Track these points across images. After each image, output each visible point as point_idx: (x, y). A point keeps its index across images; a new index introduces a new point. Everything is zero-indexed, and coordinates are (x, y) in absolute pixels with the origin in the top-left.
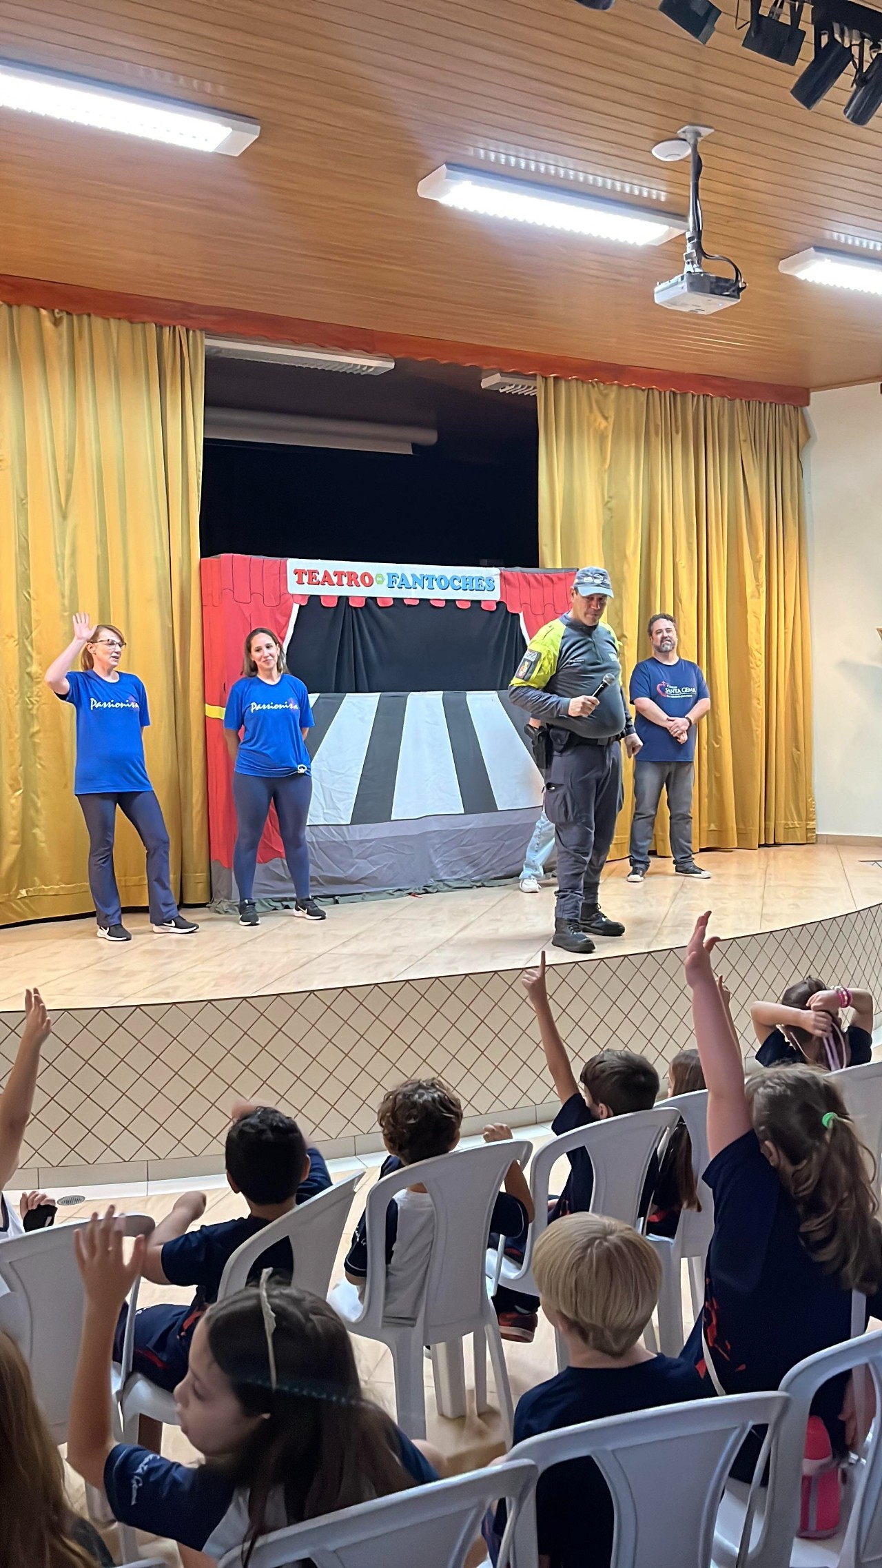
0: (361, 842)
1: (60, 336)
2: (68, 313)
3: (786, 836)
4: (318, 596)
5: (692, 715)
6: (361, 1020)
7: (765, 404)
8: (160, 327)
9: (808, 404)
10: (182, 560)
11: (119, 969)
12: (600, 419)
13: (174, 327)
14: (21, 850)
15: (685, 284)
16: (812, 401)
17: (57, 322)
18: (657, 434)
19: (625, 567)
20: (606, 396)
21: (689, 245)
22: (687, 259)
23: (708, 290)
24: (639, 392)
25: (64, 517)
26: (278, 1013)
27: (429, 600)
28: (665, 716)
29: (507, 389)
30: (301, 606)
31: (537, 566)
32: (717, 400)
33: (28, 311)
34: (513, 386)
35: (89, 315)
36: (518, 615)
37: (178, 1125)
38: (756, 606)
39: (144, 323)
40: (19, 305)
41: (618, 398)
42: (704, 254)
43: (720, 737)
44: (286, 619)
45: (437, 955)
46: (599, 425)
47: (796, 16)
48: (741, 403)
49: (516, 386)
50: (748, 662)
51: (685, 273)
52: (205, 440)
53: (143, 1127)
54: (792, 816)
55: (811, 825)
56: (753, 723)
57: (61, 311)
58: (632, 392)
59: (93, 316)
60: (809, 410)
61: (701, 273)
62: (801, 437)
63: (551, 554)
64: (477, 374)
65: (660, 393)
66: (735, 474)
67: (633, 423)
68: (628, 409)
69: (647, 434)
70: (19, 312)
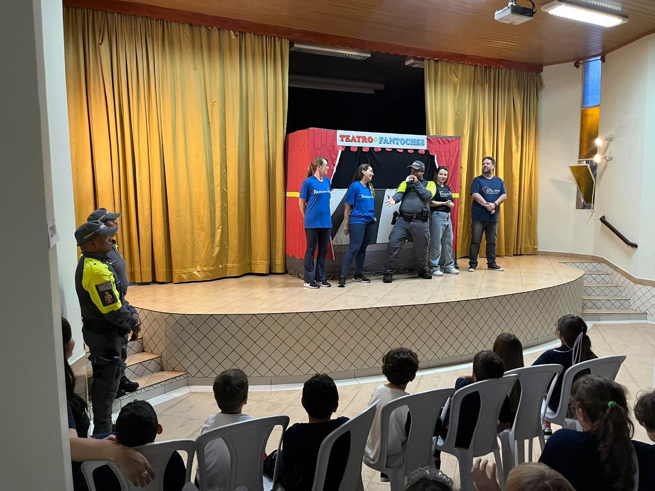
2: (241, 33)
3: (525, 251)
4: (350, 147)
5: (497, 202)
6: (358, 323)
7: (524, 71)
9: (542, 72)
11: (260, 298)
12: (455, 78)
15: (509, 10)
16: (544, 70)
17: (236, 36)
18: (478, 84)
19: (463, 139)
20: (458, 68)
23: (520, 13)
24: (472, 67)
26: (325, 319)
28: (485, 202)
29: (416, 66)
32: (504, 70)
33: (226, 32)
34: (418, 64)
36: (434, 156)
37: (284, 362)
38: (516, 157)
40: (223, 30)
41: (463, 68)
44: (336, 156)
45: (388, 297)
46: (454, 80)
48: (514, 71)
49: (420, 64)
50: (512, 179)
51: (509, 6)
53: (269, 363)
54: (528, 243)
55: (535, 247)
56: (513, 205)
58: (468, 67)
60: (543, 74)
61: (516, 5)
62: (538, 86)
64: (406, 58)
65: (480, 67)
66: (510, 100)
67: (468, 81)
68: (466, 74)
69: (474, 84)
70: (223, 32)
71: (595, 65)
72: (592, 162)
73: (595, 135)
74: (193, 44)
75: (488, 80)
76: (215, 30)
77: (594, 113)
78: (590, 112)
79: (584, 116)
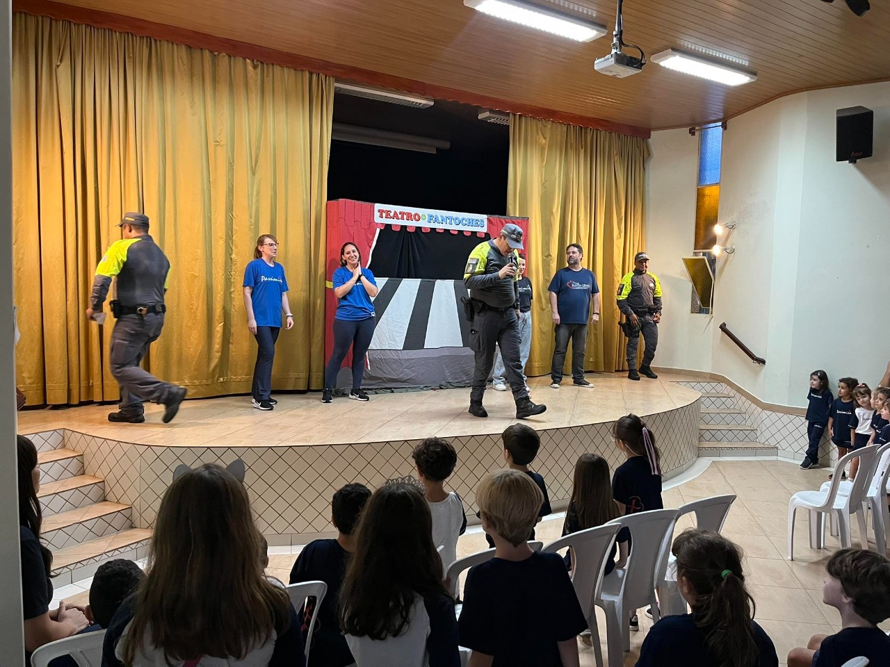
0: (408, 360)
1: (257, 74)
2: (262, 63)
4: (391, 225)
7: (627, 137)
8: (311, 74)
9: (649, 138)
10: (317, 201)
12: (542, 138)
13: (319, 74)
15: (613, 60)
16: (651, 137)
17: (255, 67)
18: (571, 148)
19: (552, 218)
20: (545, 126)
21: (615, 39)
22: (613, 46)
23: (625, 63)
24: (563, 125)
25: (254, 174)
26: (369, 454)
27: (449, 230)
29: (492, 120)
30: (381, 230)
31: (505, 215)
32: (603, 133)
33: (239, 60)
34: (495, 119)
35: (273, 64)
37: (310, 514)
38: (619, 244)
39: (302, 71)
40: (235, 57)
41: (552, 128)
42: (624, 44)
44: (373, 235)
46: (542, 141)
48: (615, 135)
49: (497, 119)
50: (613, 272)
51: (613, 54)
52: (332, 140)
57: (258, 61)
58: (559, 126)
59: (275, 66)
60: (650, 140)
61: (622, 54)
62: (645, 155)
63: (513, 209)
64: (478, 110)
65: (574, 127)
66: (611, 172)
67: (559, 142)
68: (557, 134)
69: (566, 148)
70: (235, 61)
71: (715, 133)
72: (709, 254)
73: (714, 221)
74: (192, 73)
75: (583, 143)
76: (224, 56)
77: (711, 192)
78: (707, 191)
79: (700, 195)
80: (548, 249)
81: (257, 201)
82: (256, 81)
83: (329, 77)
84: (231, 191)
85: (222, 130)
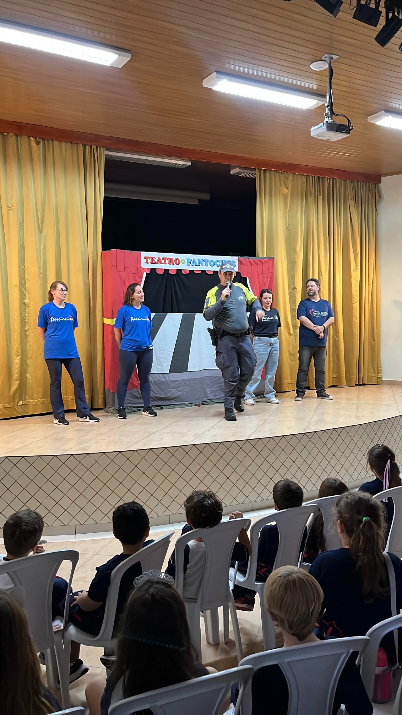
0: (174, 381)
1: (39, 149)
2: (43, 139)
3: (368, 381)
4: (155, 269)
5: (325, 325)
6: (173, 462)
7: (360, 183)
8: (84, 146)
9: (380, 183)
10: (93, 252)
11: (63, 438)
12: (285, 189)
13: (91, 146)
14: (20, 383)
15: (325, 127)
16: (382, 182)
17: (38, 143)
18: (311, 196)
19: (296, 256)
20: (288, 178)
21: (327, 109)
22: (325, 116)
23: (336, 130)
24: (303, 177)
25: (41, 231)
26: (136, 459)
27: (205, 271)
28: (313, 325)
29: (242, 175)
30: (147, 274)
31: (255, 256)
32: (338, 181)
33: (25, 138)
34: (245, 174)
35: (52, 140)
36: (246, 278)
37: (89, 509)
38: (355, 276)
39: (77, 144)
40: (21, 136)
41: (293, 178)
42: (334, 113)
43: (338, 335)
44: (141, 279)
45: (207, 433)
46: (285, 191)
47: (377, 4)
48: (350, 182)
49: (247, 173)
50: (352, 300)
51: (325, 122)
52: (104, 197)
53: (74, 510)
54: (371, 371)
55: (380, 375)
56: (354, 329)
57: (40, 138)
58: (299, 177)
59: (54, 142)
60: (381, 185)
61: (332, 122)
62: (377, 197)
63: (262, 250)
64: (229, 168)
65: (312, 177)
66: (346, 215)
67: (300, 192)
68: (298, 185)
69: (306, 196)
70: (21, 139)
75: (321, 191)
76: (12, 136)
80: (294, 283)
81: (44, 254)
82: (39, 154)
83: (100, 148)
84: (22, 247)
85: (12, 196)
